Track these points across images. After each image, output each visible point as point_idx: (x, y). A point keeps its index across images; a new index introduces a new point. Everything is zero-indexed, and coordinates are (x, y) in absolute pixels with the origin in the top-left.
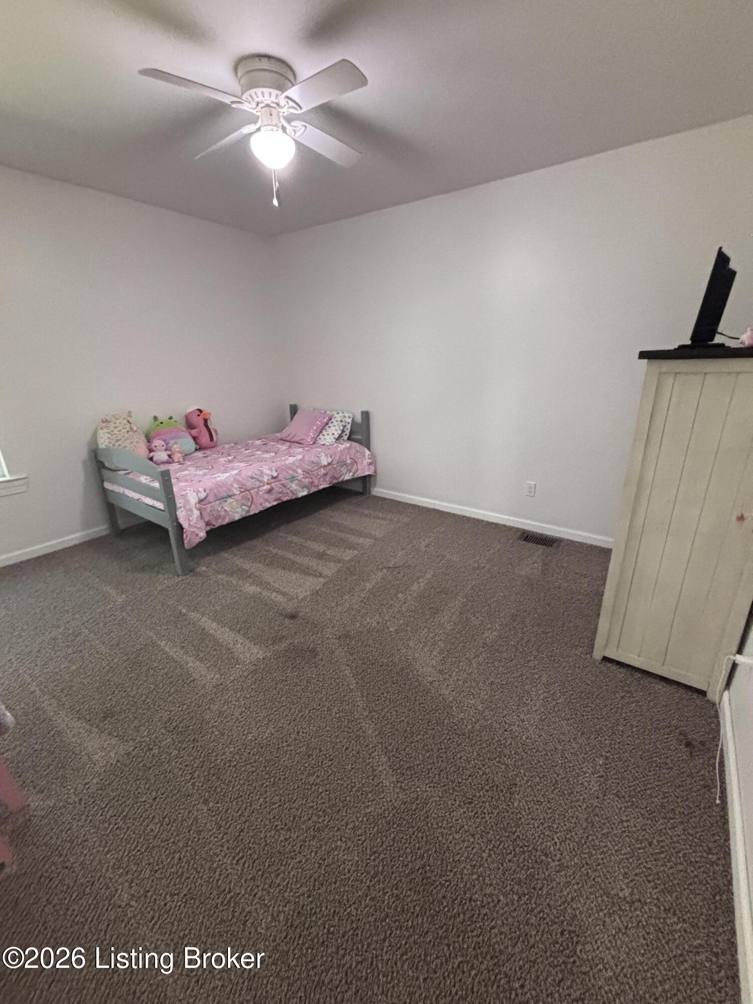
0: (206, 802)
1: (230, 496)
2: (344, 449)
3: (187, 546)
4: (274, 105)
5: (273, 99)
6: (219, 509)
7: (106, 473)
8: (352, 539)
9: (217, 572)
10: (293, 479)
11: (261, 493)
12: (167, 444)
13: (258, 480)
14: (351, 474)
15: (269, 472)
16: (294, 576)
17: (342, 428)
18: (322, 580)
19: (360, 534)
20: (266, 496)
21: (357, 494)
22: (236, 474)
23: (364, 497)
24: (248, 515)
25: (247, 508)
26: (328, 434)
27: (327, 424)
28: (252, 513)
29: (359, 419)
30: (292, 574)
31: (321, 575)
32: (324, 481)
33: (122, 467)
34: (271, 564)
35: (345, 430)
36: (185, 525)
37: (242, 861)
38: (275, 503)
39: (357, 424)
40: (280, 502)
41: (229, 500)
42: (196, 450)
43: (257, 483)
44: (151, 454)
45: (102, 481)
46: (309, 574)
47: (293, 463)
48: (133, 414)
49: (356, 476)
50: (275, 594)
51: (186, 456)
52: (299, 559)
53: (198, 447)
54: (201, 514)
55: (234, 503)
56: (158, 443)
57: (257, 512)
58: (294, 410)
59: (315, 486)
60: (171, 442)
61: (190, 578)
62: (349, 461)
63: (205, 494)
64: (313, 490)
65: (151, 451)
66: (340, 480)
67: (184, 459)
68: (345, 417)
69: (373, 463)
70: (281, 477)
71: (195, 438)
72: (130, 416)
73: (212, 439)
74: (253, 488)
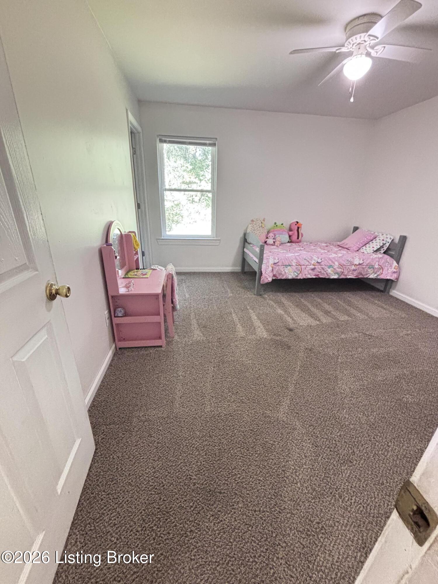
0: (214, 367)
1: (290, 265)
2: (376, 258)
3: (261, 283)
4: (363, 42)
5: (362, 39)
6: (282, 270)
7: (246, 244)
8: (353, 311)
9: (270, 299)
10: (330, 266)
11: (307, 269)
12: (275, 236)
13: (308, 262)
14: (376, 275)
15: (316, 259)
16: (303, 315)
17: (381, 245)
18: (318, 323)
19: (361, 311)
20: (310, 271)
21: (379, 290)
22: (297, 256)
23: (383, 293)
24: (296, 278)
25: (297, 275)
26: (369, 247)
27: (372, 240)
28: (299, 278)
29: (397, 241)
30: (304, 314)
31: (319, 320)
32: (352, 274)
33: (252, 242)
34: (297, 306)
35: (384, 246)
36: (263, 273)
37: (212, 390)
38: (314, 277)
39: (395, 243)
40: (317, 277)
41: (289, 267)
42: (288, 242)
43: (307, 263)
44: (266, 240)
45: (244, 248)
46: (312, 317)
47: (334, 258)
48: (266, 220)
49: (378, 277)
50: (289, 318)
51: (282, 244)
52: (313, 309)
53: (290, 241)
54: (273, 270)
55: (291, 270)
56: (271, 235)
57: (302, 278)
58: (356, 229)
59: (344, 275)
60: (277, 236)
61: (259, 298)
62: (377, 266)
63: (278, 261)
64: (343, 277)
65: (267, 238)
66: (365, 277)
67: (280, 245)
68: (387, 238)
69: (398, 273)
70: (322, 263)
71: (290, 236)
72: (264, 220)
73: (298, 238)
74: (304, 265)
